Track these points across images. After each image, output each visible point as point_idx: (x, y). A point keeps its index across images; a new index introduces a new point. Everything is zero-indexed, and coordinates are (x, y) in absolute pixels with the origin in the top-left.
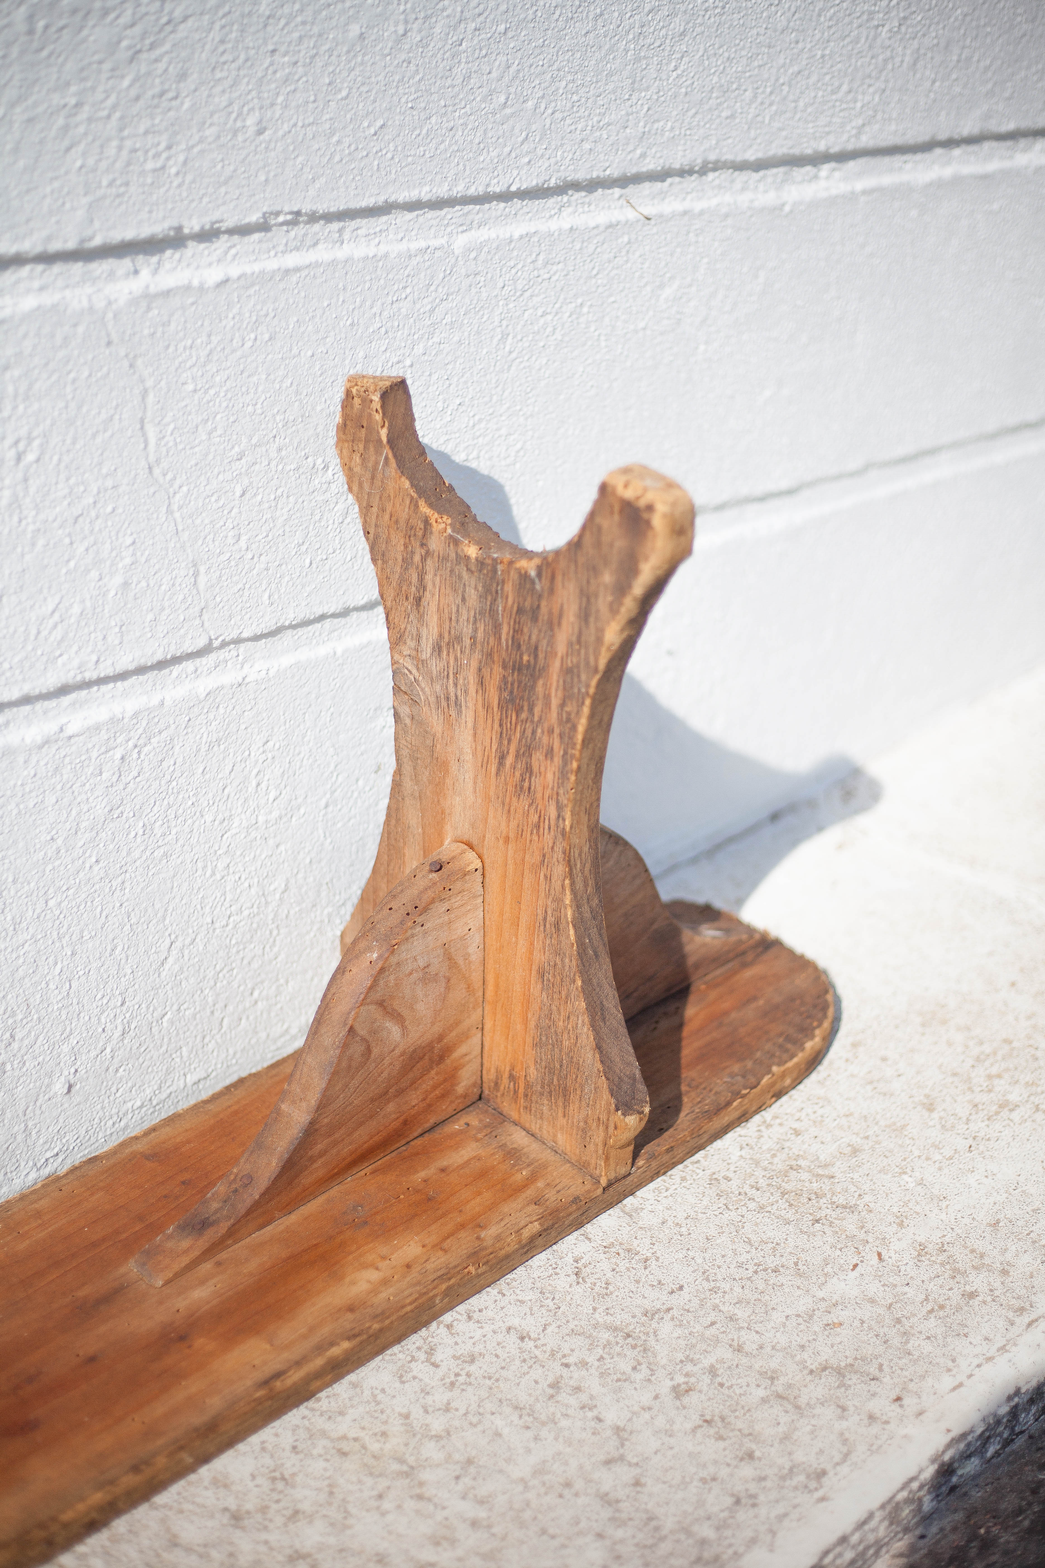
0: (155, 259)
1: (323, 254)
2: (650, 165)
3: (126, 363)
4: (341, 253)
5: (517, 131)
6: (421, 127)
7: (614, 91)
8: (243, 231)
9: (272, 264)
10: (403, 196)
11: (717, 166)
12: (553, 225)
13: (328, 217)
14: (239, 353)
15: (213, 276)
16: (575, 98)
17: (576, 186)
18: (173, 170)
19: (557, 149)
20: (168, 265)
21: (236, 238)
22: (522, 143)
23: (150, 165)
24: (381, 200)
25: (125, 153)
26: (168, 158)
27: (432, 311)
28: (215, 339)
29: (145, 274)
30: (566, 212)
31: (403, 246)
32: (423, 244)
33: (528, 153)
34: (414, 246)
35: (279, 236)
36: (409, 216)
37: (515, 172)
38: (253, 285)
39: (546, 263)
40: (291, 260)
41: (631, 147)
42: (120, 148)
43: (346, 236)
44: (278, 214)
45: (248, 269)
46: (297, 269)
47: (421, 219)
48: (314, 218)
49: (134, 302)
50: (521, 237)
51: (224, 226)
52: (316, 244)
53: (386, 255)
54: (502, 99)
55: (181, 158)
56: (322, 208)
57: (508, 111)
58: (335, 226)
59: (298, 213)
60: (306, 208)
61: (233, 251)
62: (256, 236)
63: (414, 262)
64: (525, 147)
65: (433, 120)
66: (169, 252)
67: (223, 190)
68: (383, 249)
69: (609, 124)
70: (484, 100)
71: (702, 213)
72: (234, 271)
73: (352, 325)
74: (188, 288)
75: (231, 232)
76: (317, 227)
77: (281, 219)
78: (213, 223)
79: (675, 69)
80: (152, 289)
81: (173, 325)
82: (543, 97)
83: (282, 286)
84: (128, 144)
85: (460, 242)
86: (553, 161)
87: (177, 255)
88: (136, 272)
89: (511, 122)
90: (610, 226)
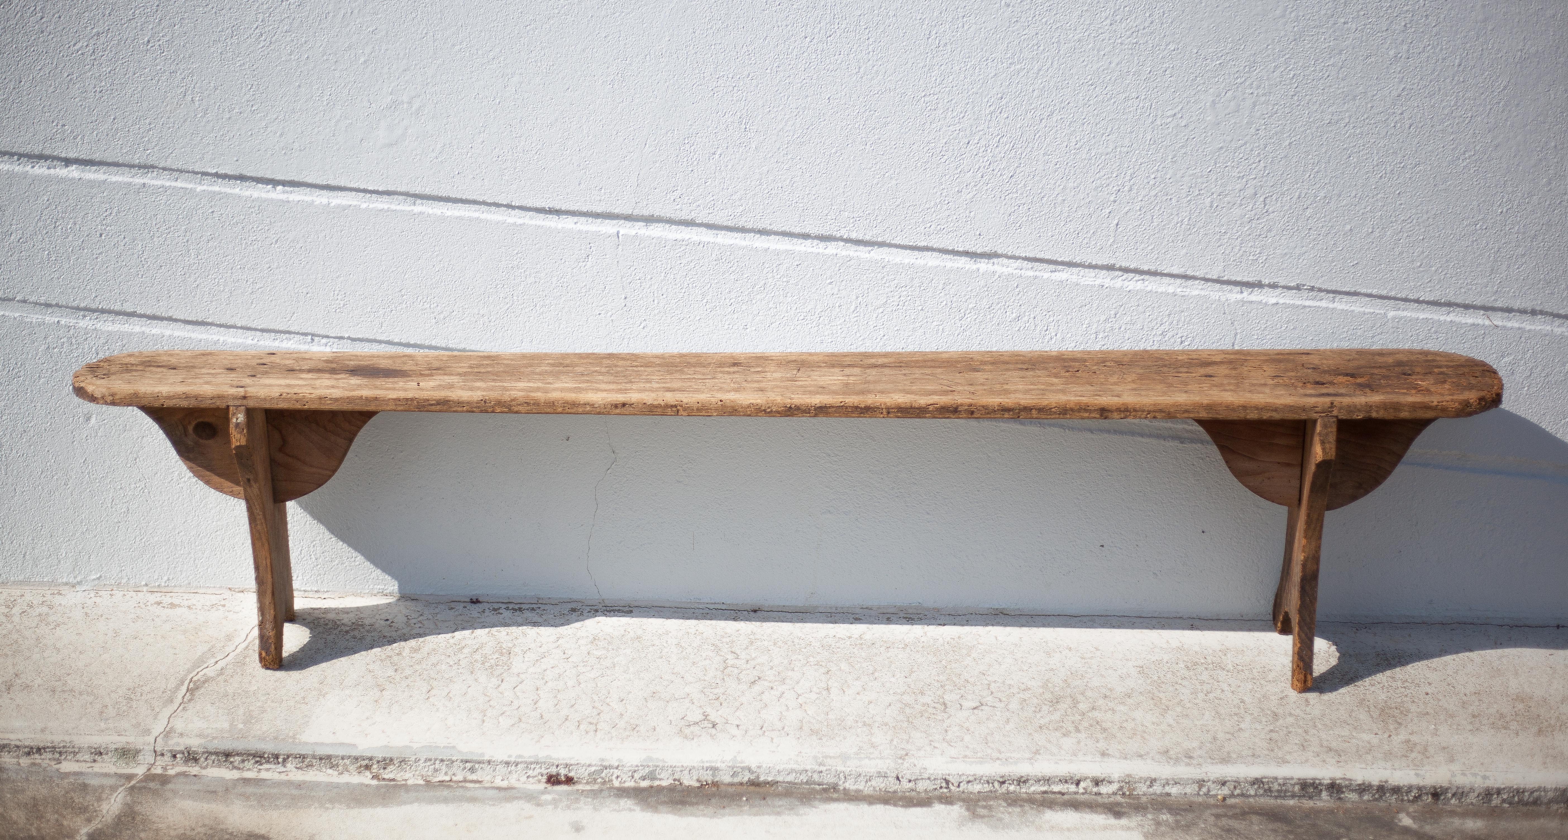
0: (1251, 290)
1: (1324, 304)
2: (1499, 304)
3: (1230, 322)
4: (1331, 306)
5: (1425, 277)
6: (1376, 268)
7: (1481, 271)
8: (1289, 288)
9: (1299, 302)
10: (1364, 291)
11: (1542, 313)
12: (1442, 318)
13: (1328, 292)
14: (1279, 330)
15: (1273, 301)
16: (1458, 270)
17: (1458, 305)
18: (1261, 261)
19: (1446, 288)
20: (1255, 293)
21: (1285, 290)
22: (1428, 283)
23: (1251, 258)
24: (1353, 290)
25: (1241, 252)
26: (1259, 257)
27: (1373, 337)
28: (1269, 323)
29: (1245, 294)
30: (1451, 315)
31: (1362, 309)
32: (1372, 311)
33: (1430, 287)
34: (1367, 310)
35: (1305, 294)
36: (1368, 299)
37: (1422, 293)
38: (1288, 308)
39: (1436, 332)
40: (1307, 303)
41: (1489, 295)
42: (1240, 250)
43: (1337, 300)
44: (1304, 285)
45: (1288, 302)
46: (1310, 307)
47: (1373, 301)
48: (1320, 290)
49: (1237, 302)
50: (1423, 319)
51: (1280, 284)
52: (1322, 300)
53: (1353, 311)
54: (1419, 264)
55: (1265, 258)
56: (1324, 287)
57: (1421, 269)
58: (1331, 295)
59: (1313, 287)
60: (1317, 285)
61: (1284, 294)
62: (1294, 291)
63: (1366, 316)
64: (1429, 285)
65: (1383, 266)
66: (1256, 289)
67: (1281, 272)
68: (1352, 308)
69: (1476, 284)
70: (1409, 263)
71: (1529, 331)
72: (1281, 301)
73: (1333, 333)
74: (1261, 302)
75: (1284, 287)
76: (1322, 294)
77: (1305, 287)
78: (1274, 283)
79: (1518, 268)
80: (1245, 300)
81: (1252, 314)
82: (1441, 267)
83: (1302, 311)
84: (1243, 249)
85: (1391, 314)
86: (1443, 292)
87: (1260, 291)
88: (1242, 292)
89: (1423, 274)
90: (1474, 324)
